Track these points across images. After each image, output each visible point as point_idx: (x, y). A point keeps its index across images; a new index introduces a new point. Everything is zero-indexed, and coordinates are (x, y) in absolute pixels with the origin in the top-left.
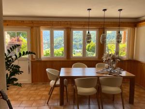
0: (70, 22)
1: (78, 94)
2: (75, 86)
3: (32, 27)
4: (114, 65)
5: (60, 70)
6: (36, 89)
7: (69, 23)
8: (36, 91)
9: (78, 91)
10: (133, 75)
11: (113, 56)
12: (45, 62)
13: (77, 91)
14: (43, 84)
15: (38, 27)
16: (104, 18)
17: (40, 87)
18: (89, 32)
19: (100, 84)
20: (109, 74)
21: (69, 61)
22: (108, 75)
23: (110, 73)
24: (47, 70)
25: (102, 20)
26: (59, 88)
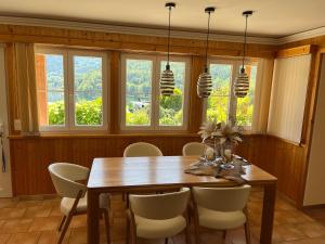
0: (119, 35)
1: (139, 234)
2: (129, 212)
3: (9, 45)
4: (228, 152)
5: (89, 165)
6: (24, 217)
7: (116, 38)
8: (24, 222)
9: (138, 228)
10: (274, 178)
11: (227, 128)
12: (50, 140)
13: (135, 226)
14: (45, 198)
15: (29, 44)
16: (208, 32)
17: (35, 208)
18: (168, 67)
19: (195, 204)
20: (217, 177)
21: (115, 138)
22: (214, 180)
23: (219, 172)
24: (52, 168)
25: (203, 37)
26: (85, 216)
